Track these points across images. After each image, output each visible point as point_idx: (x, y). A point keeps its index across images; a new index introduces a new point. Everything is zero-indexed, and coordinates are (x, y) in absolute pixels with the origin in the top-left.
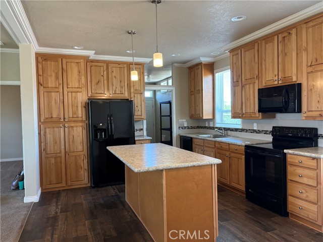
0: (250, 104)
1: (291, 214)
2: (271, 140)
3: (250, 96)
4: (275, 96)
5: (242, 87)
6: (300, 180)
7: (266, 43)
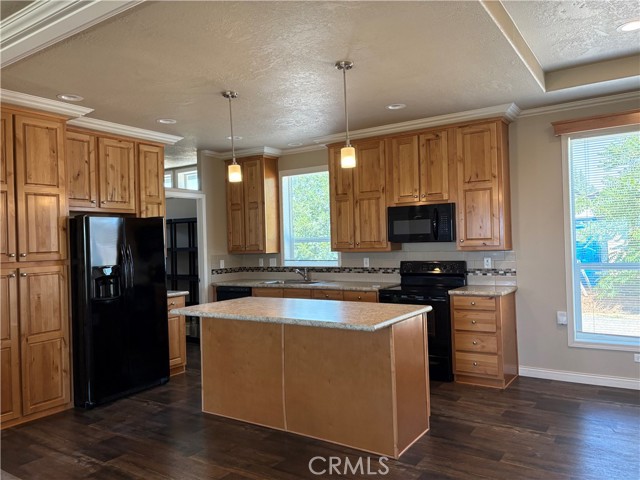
0: (371, 229)
1: (458, 376)
2: (399, 282)
3: (370, 217)
4: (418, 218)
5: (356, 202)
6: (474, 328)
7: (399, 144)
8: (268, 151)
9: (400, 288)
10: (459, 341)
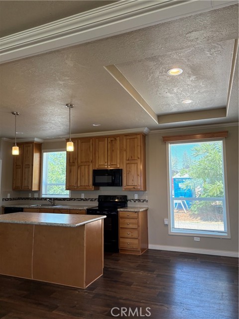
0: (85, 179)
1: (121, 250)
2: (97, 205)
3: (85, 174)
5: (79, 167)
6: (128, 227)
7: (99, 141)
8: (36, 140)
9: (97, 208)
10: (122, 233)
